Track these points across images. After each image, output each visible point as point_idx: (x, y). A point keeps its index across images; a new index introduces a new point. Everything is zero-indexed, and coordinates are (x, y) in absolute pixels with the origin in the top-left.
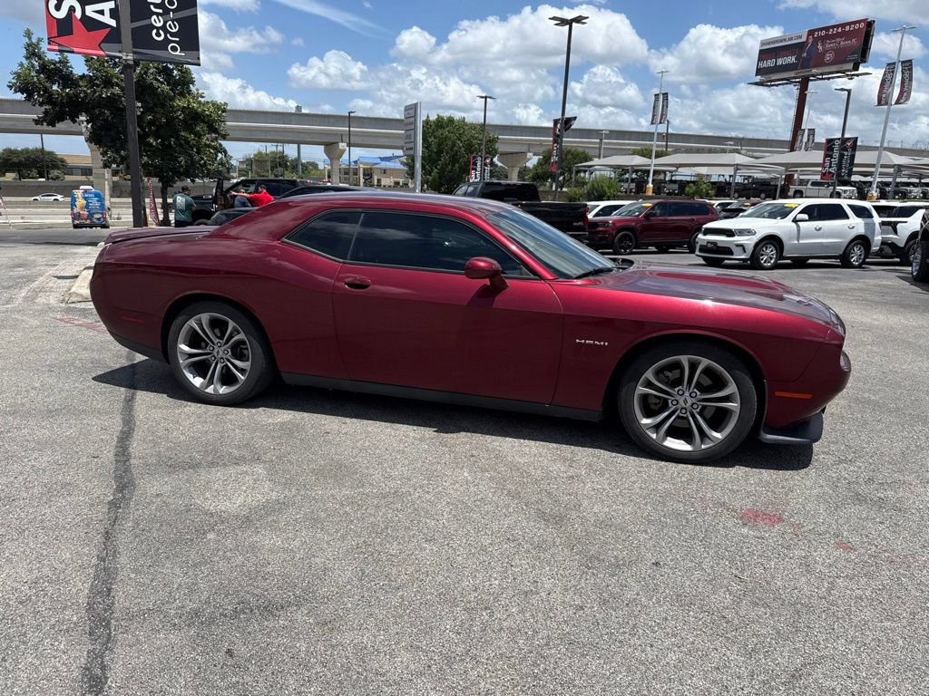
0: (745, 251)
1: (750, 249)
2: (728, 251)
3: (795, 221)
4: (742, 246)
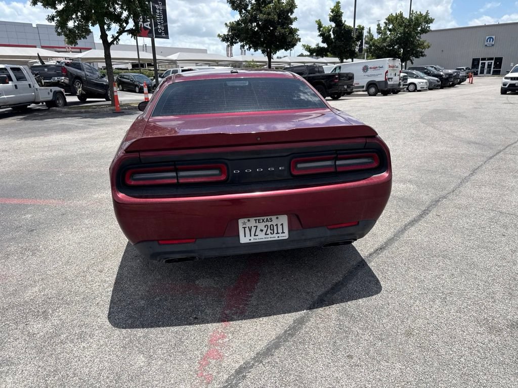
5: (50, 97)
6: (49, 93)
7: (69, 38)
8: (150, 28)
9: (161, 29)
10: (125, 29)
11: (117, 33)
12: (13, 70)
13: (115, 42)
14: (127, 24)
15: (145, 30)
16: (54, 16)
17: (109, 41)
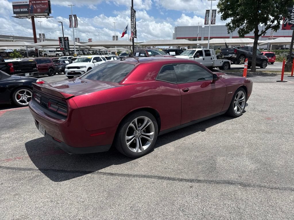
1: (86, 72)
2: (80, 73)
3: (93, 62)
4: (83, 71)
5: (221, 65)
6: (221, 63)
7: (240, 34)
10: (271, 26)
11: (265, 29)
12: (205, 51)
13: (263, 34)
14: (273, 23)
15: (289, 25)
16: (229, 24)
17: (259, 34)
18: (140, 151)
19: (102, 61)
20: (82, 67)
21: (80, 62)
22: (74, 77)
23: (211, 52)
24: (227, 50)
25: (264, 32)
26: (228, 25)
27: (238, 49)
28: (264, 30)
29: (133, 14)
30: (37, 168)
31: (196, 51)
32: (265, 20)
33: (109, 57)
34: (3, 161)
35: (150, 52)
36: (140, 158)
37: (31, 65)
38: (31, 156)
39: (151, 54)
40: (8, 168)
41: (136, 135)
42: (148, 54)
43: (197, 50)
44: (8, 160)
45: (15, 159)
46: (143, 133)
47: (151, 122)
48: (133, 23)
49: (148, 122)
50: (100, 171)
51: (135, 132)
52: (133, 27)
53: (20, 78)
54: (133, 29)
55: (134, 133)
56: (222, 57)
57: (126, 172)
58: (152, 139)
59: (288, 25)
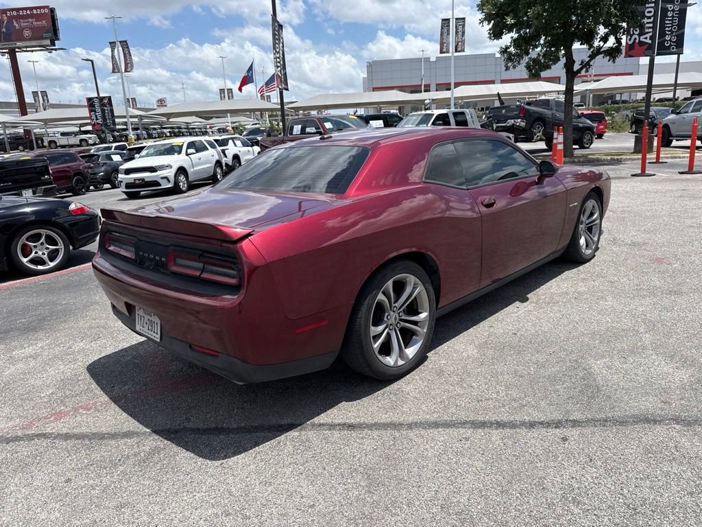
0: (169, 181)
1: (172, 179)
2: (157, 183)
3: (187, 155)
4: (166, 178)
7: (530, 71)
8: (650, 42)
9: (670, 40)
10: (602, 50)
11: (589, 57)
12: (455, 114)
13: (584, 70)
14: (605, 42)
15: (640, 46)
16: (507, 48)
17: (575, 70)
18: (401, 362)
19: (208, 149)
20: (162, 167)
21: (152, 155)
22: (142, 193)
23: (468, 117)
24: (504, 111)
25: (586, 65)
26: (504, 51)
27: (527, 107)
28: (587, 59)
29: (276, 33)
30: (148, 430)
31: (433, 115)
32: (588, 38)
33: (222, 140)
34: (45, 418)
35: (329, 123)
36: (403, 380)
37: (35, 168)
38: (115, 400)
39: (332, 127)
40: (67, 437)
41: (390, 322)
42: (324, 127)
43: (437, 112)
44: (58, 416)
45: (76, 410)
46: (403, 317)
47: (420, 289)
48: (278, 56)
49: (415, 288)
50: (316, 420)
51: (386, 314)
52: (279, 64)
53: (24, 203)
54: (279, 69)
55: (385, 319)
56: (493, 127)
57: (384, 418)
58: (425, 331)
59: (637, 46)
